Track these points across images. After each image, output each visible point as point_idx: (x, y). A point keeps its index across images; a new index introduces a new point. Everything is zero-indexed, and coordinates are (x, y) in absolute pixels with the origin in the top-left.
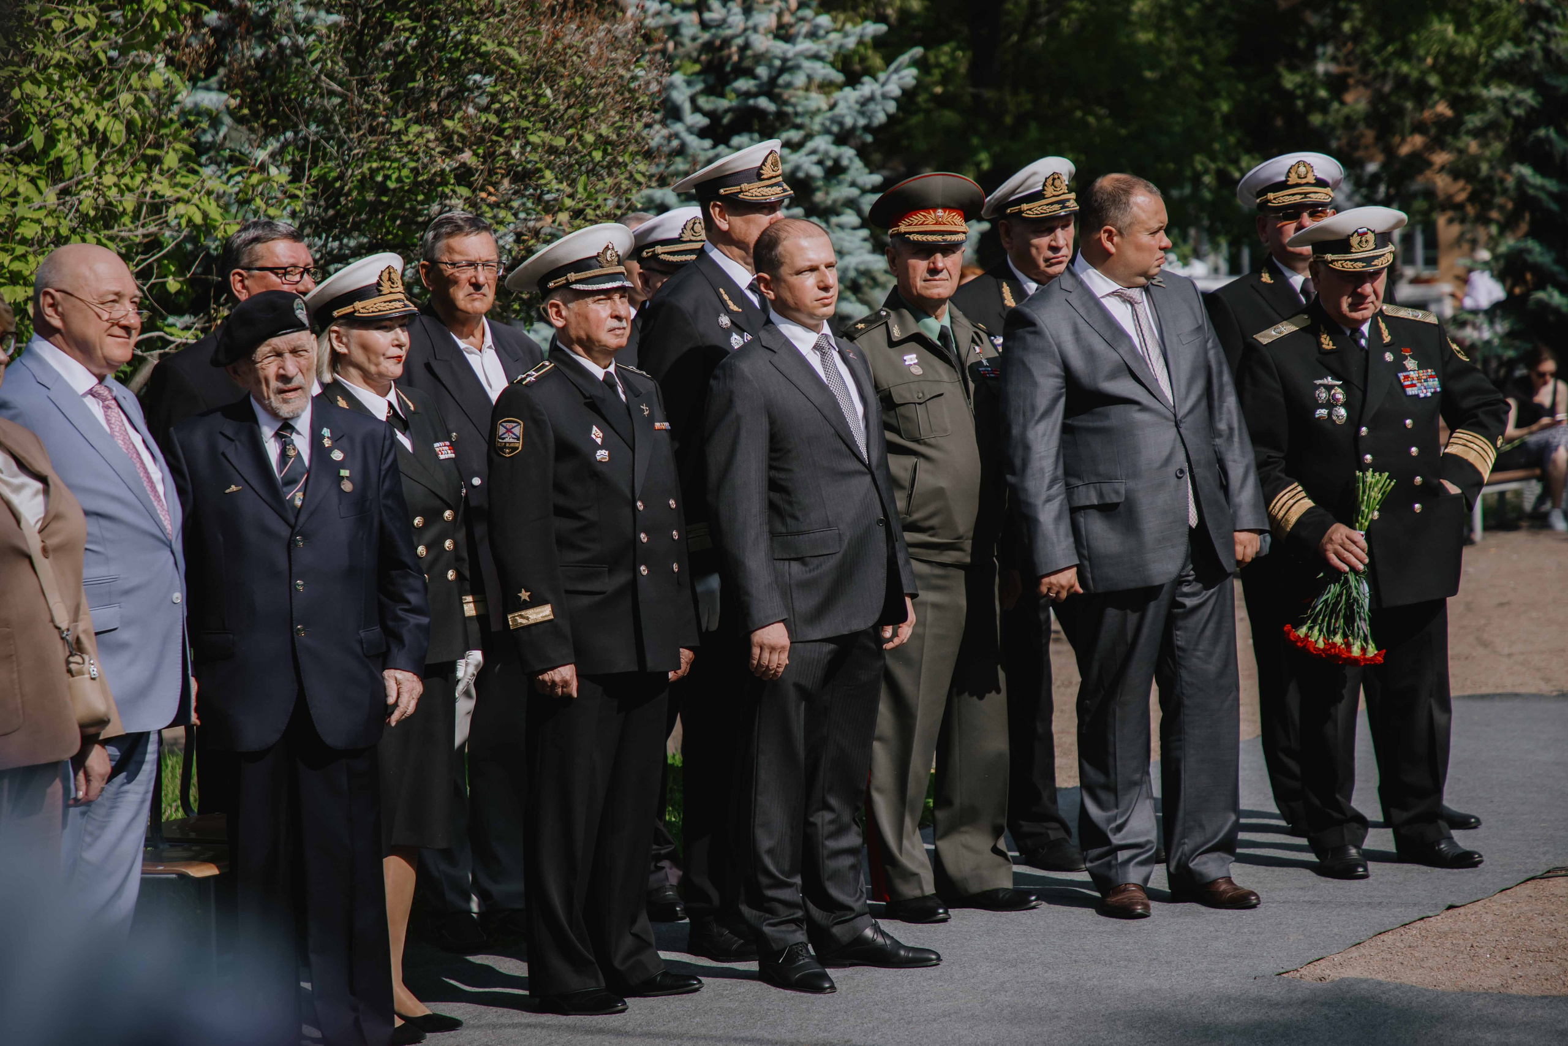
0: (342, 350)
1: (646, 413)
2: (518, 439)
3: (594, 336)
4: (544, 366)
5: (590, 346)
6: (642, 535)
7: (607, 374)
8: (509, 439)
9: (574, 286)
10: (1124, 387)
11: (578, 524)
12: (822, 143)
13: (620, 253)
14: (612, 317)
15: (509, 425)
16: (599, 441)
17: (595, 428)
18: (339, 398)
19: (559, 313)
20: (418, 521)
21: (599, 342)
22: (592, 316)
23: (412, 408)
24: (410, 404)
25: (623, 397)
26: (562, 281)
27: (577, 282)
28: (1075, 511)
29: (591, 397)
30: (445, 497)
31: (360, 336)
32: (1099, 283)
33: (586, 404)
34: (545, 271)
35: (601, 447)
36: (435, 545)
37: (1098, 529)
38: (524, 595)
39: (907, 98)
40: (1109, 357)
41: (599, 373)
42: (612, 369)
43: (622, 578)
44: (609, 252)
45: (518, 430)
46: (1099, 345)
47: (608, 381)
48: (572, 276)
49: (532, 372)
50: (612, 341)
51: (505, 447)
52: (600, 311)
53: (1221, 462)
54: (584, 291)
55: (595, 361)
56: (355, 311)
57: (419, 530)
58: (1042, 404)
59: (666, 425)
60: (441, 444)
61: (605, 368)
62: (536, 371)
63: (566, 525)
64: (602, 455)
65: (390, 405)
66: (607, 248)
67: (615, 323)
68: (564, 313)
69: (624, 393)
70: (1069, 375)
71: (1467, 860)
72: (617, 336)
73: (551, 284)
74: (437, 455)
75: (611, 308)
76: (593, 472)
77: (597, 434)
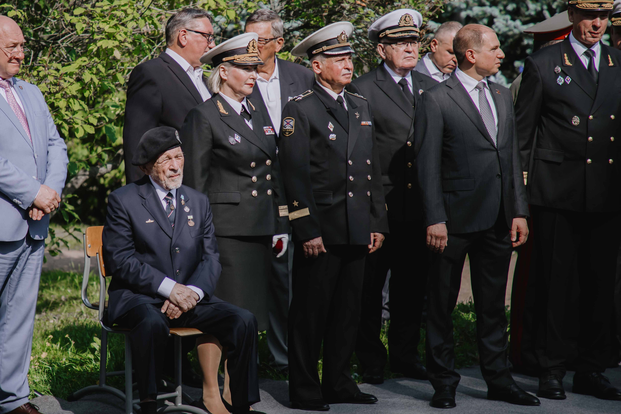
0: (225, 78)
1: (358, 117)
2: (292, 127)
3: (335, 78)
4: (308, 92)
5: (332, 83)
6: (351, 177)
7: (340, 97)
8: (288, 127)
9: (326, 53)
11: (318, 170)
13: (348, 36)
14: (345, 69)
15: (288, 121)
16: (332, 130)
17: (330, 123)
18: (218, 101)
19: (318, 66)
20: (253, 164)
21: (338, 81)
22: (335, 68)
23: (254, 109)
24: (253, 107)
25: (346, 108)
26: (320, 50)
27: (327, 50)
29: (329, 109)
30: (268, 153)
31: (235, 71)
33: (327, 111)
34: (311, 45)
35: (332, 133)
36: (261, 177)
38: (296, 204)
41: (336, 96)
42: (342, 94)
43: (340, 198)
44: (343, 35)
45: (292, 123)
47: (340, 100)
48: (325, 48)
49: (301, 95)
50: (344, 80)
51: (286, 131)
52: (339, 66)
54: (331, 55)
55: (334, 89)
56: (234, 60)
57: (253, 168)
59: (370, 123)
60: (267, 127)
61: (338, 94)
62: (303, 95)
63: (315, 170)
64: (333, 137)
65: (243, 106)
66: (342, 33)
67: (346, 72)
68: (321, 67)
69: (347, 106)
72: (347, 78)
73: (314, 52)
74: (265, 132)
75: (345, 64)
76: (328, 145)
77: (331, 126)
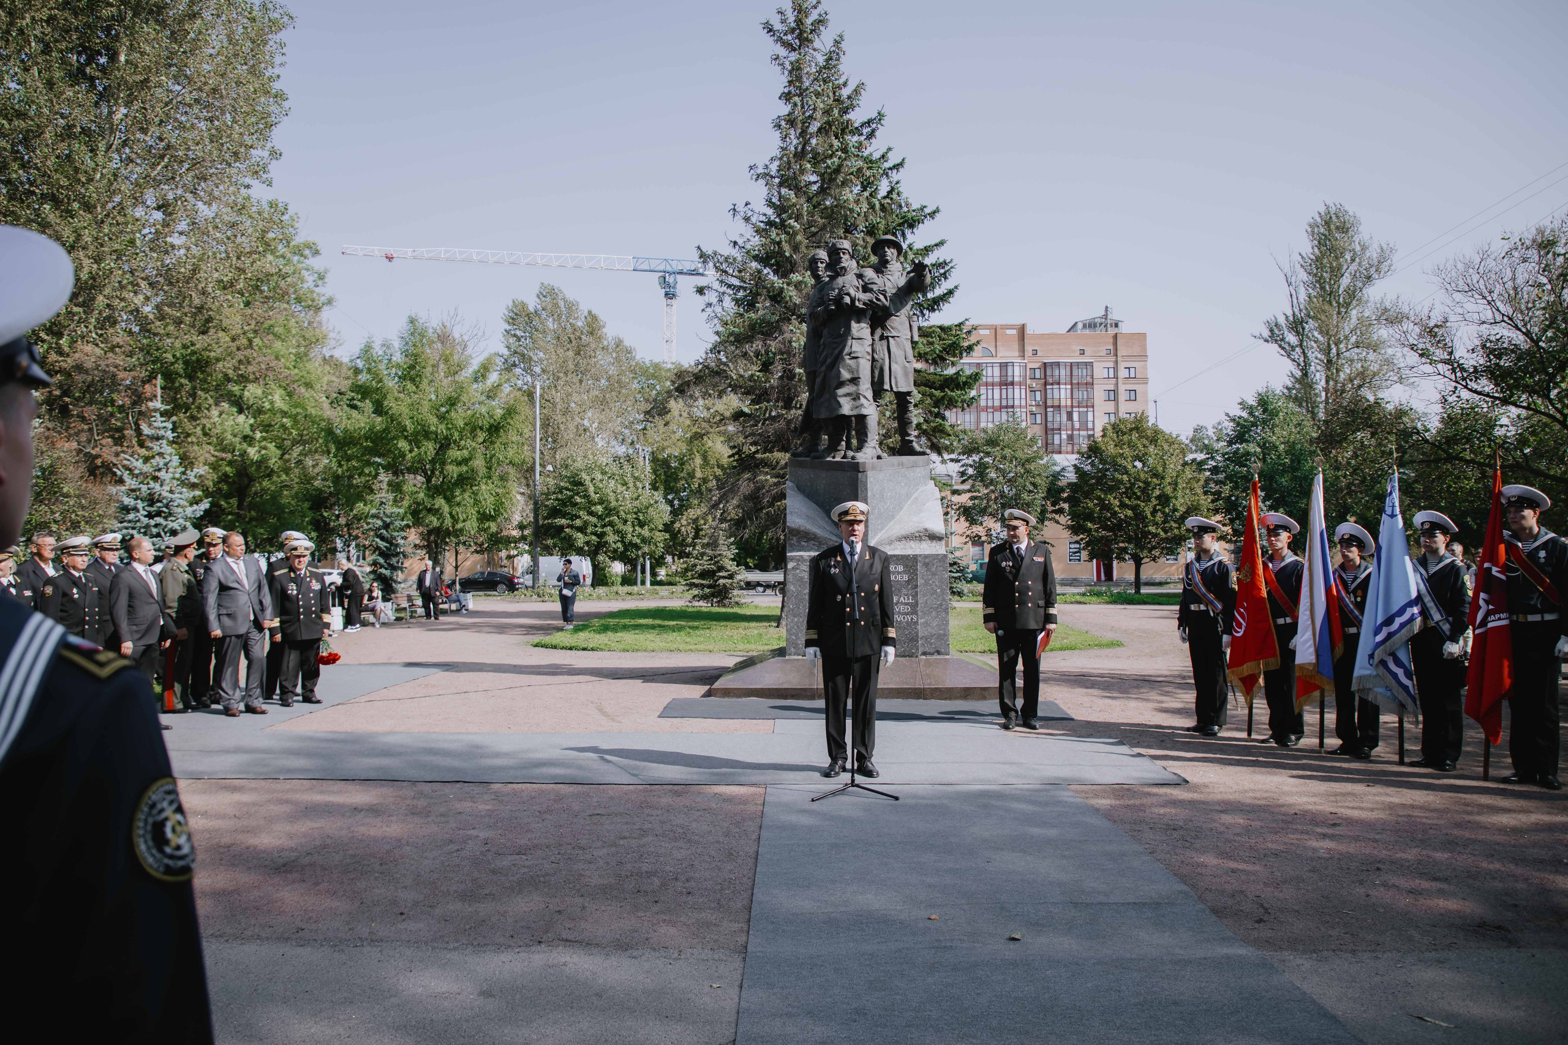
1: (89, 587)
3: (78, 567)
5: (75, 568)
6: (87, 618)
8: (48, 591)
9: (72, 553)
10: (235, 585)
12: (181, 521)
14: (82, 561)
15: (48, 588)
17: (75, 589)
19: (68, 559)
22: (76, 560)
25: (84, 581)
26: (70, 550)
28: (219, 615)
29: (74, 582)
32: (229, 560)
33: (72, 583)
34: (66, 548)
35: (76, 594)
37: (225, 620)
39: (206, 511)
40: (232, 578)
41: (77, 574)
42: (81, 574)
43: (80, 629)
45: (51, 589)
46: (228, 574)
47: (80, 577)
48: (73, 550)
49: (60, 573)
50: (81, 567)
51: (46, 594)
52: (79, 559)
53: (261, 603)
54: (75, 554)
55: (76, 572)
58: (212, 588)
59: (98, 590)
61: (79, 574)
63: (65, 614)
64: (76, 596)
66: (82, 543)
67: (83, 563)
68: (70, 559)
70: (220, 583)
71: (318, 702)
72: (83, 566)
73: (67, 552)
75: (82, 559)
76: (73, 601)
77: (75, 591)
